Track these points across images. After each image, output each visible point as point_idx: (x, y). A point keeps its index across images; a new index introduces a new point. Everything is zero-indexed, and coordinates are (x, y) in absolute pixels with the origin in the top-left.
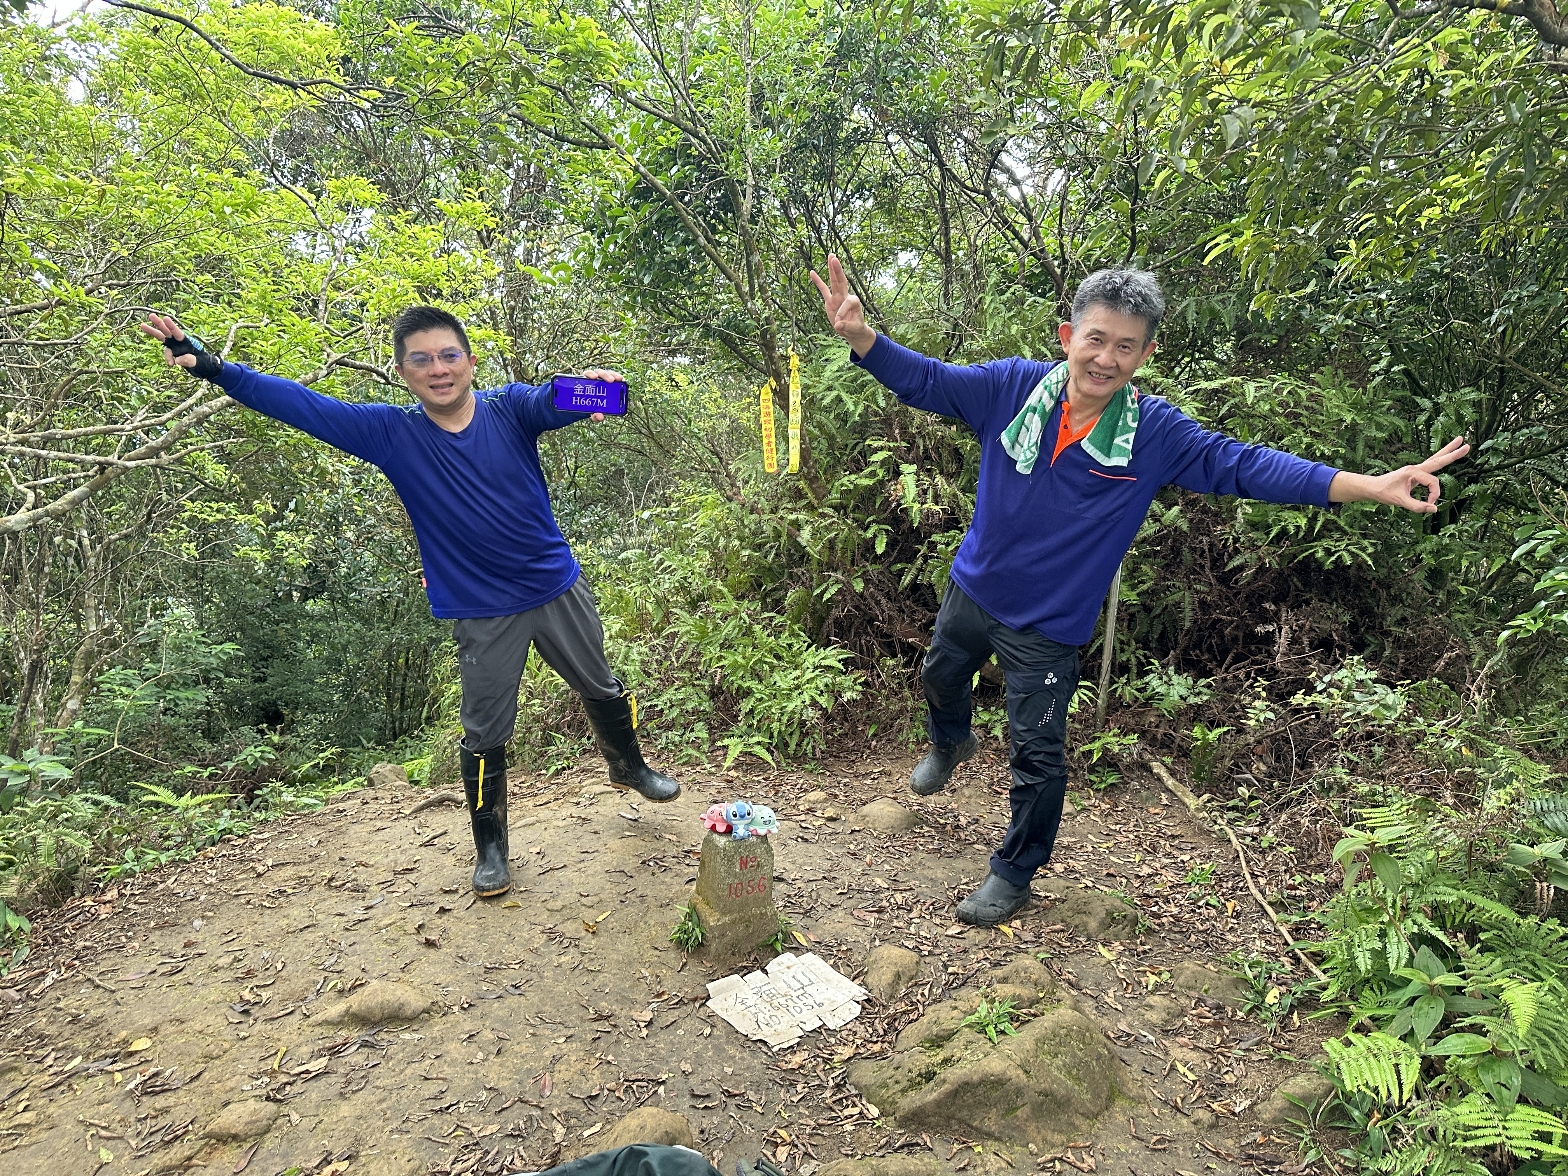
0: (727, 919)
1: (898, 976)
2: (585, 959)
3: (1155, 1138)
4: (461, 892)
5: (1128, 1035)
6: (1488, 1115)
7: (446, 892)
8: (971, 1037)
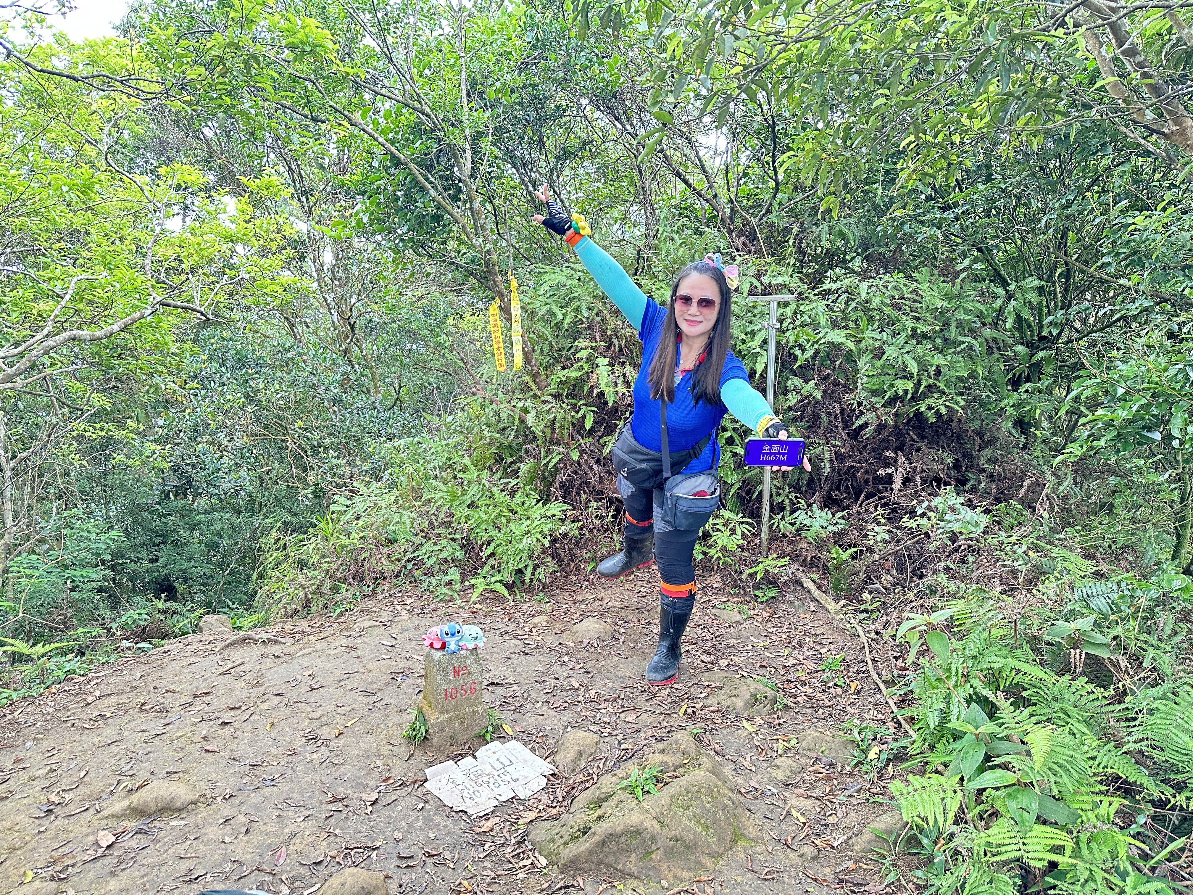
0: (444, 717)
1: (580, 754)
2: (332, 755)
3: (767, 870)
4: (243, 708)
5: (757, 790)
6: (1012, 834)
7: (232, 709)
8: (623, 798)
